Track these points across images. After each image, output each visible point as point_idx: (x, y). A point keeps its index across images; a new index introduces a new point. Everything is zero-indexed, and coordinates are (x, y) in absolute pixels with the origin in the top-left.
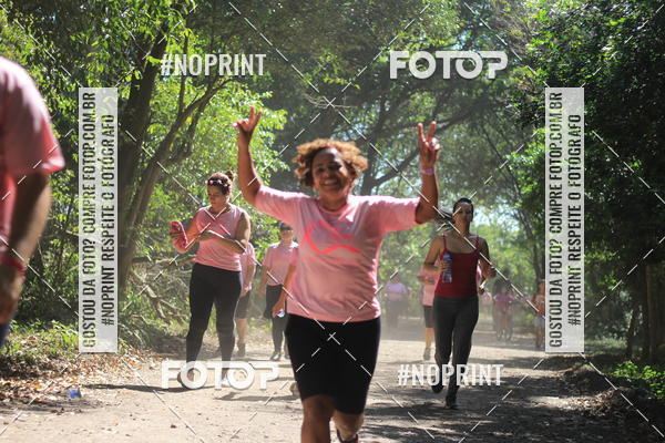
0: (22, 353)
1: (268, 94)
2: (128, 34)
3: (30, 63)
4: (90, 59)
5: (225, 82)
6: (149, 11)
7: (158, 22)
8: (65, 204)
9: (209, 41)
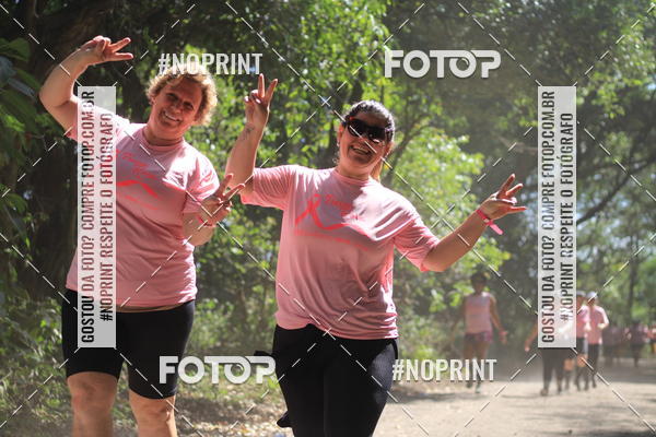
0: (228, 397)
1: (464, 139)
2: (326, 84)
3: (231, 115)
4: (290, 110)
5: (422, 128)
6: (347, 61)
7: (355, 72)
8: (267, 251)
9: (405, 88)
